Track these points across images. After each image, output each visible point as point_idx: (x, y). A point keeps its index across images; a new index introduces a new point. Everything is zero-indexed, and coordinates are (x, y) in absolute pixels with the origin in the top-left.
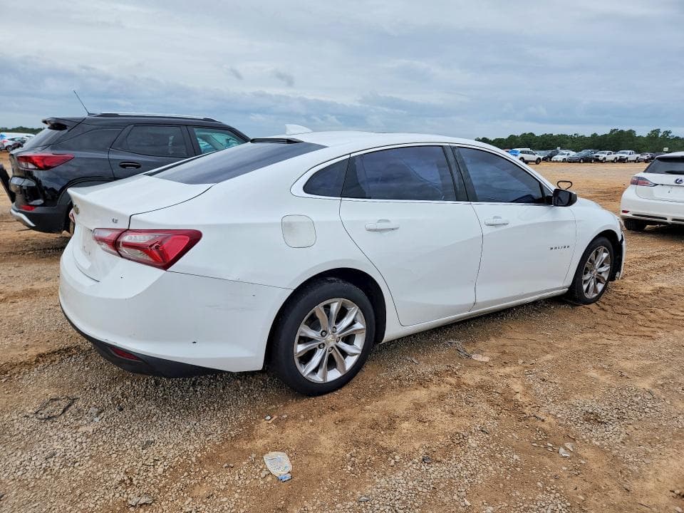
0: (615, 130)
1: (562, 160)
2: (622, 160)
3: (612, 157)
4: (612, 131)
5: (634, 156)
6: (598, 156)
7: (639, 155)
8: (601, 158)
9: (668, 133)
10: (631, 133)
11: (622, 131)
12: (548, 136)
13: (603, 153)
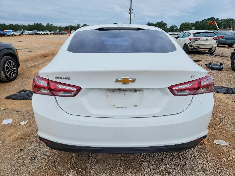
0: (35, 23)
1: (27, 34)
2: (47, 34)
3: (43, 33)
4: (35, 24)
5: (49, 33)
6: (39, 33)
7: (51, 32)
8: (40, 33)
9: (52, 25)
10: (41, 24)
11: (38, 24)
12: (11, 25)
13: (40, 32)
